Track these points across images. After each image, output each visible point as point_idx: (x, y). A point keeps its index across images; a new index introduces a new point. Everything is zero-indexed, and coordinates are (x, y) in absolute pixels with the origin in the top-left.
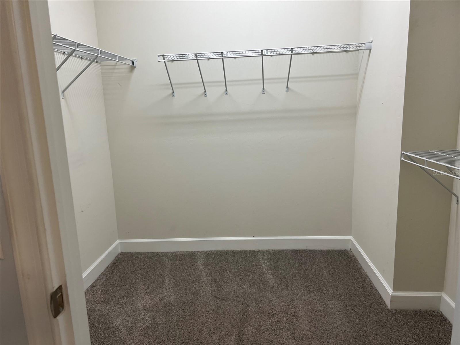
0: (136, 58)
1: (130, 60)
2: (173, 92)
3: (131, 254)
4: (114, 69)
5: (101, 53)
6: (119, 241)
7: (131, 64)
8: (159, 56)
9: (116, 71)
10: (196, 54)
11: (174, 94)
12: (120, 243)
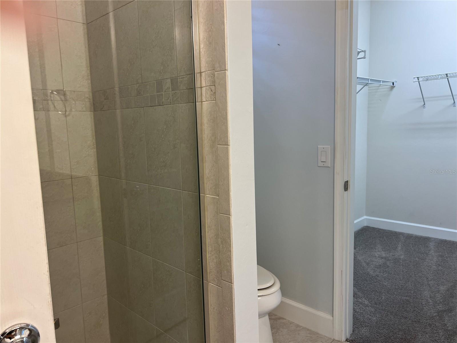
0: (395, 80)
1: (391, 82)
2: (424, 104)
3: (374, 229)
4: (378, 89)
5: (370, 80)
6: (365, 217)
7: (392, 85)
8: (414, 78)
9: (378, 90)
10: (446, 74)
11: (424, 106)
12: (366, 219)
